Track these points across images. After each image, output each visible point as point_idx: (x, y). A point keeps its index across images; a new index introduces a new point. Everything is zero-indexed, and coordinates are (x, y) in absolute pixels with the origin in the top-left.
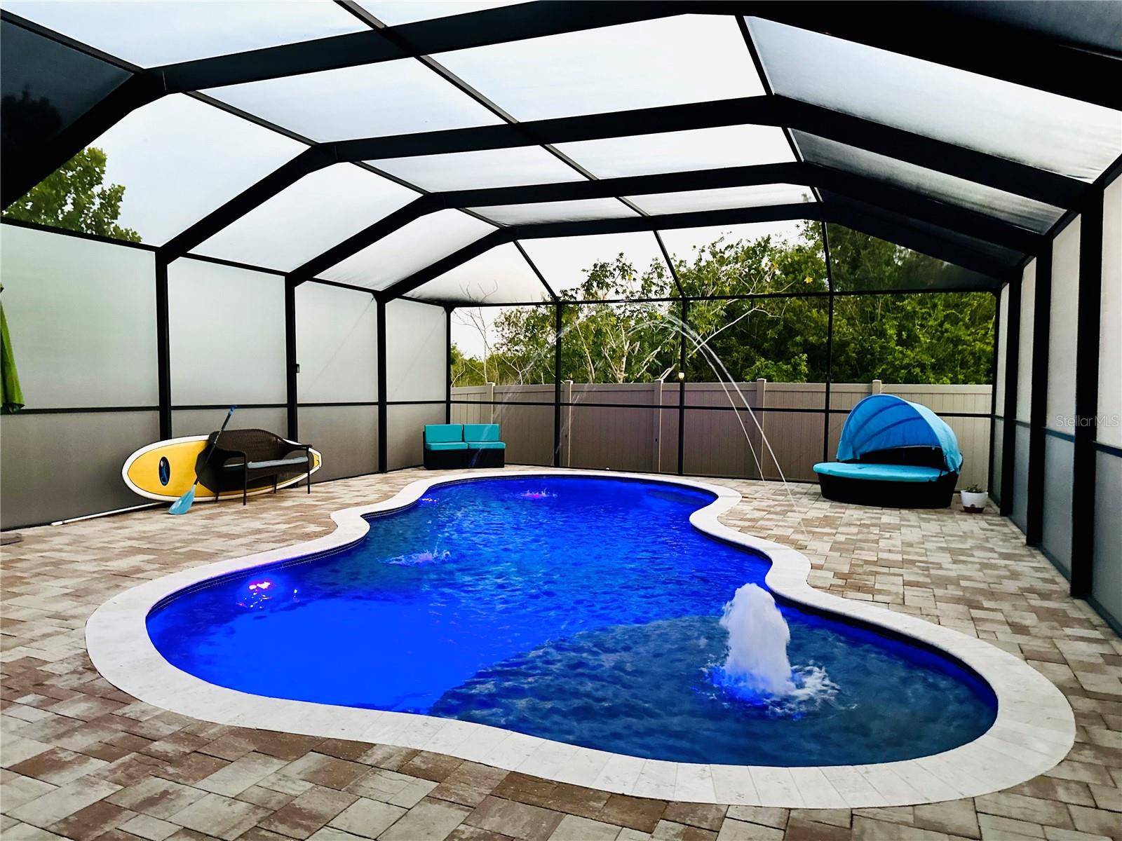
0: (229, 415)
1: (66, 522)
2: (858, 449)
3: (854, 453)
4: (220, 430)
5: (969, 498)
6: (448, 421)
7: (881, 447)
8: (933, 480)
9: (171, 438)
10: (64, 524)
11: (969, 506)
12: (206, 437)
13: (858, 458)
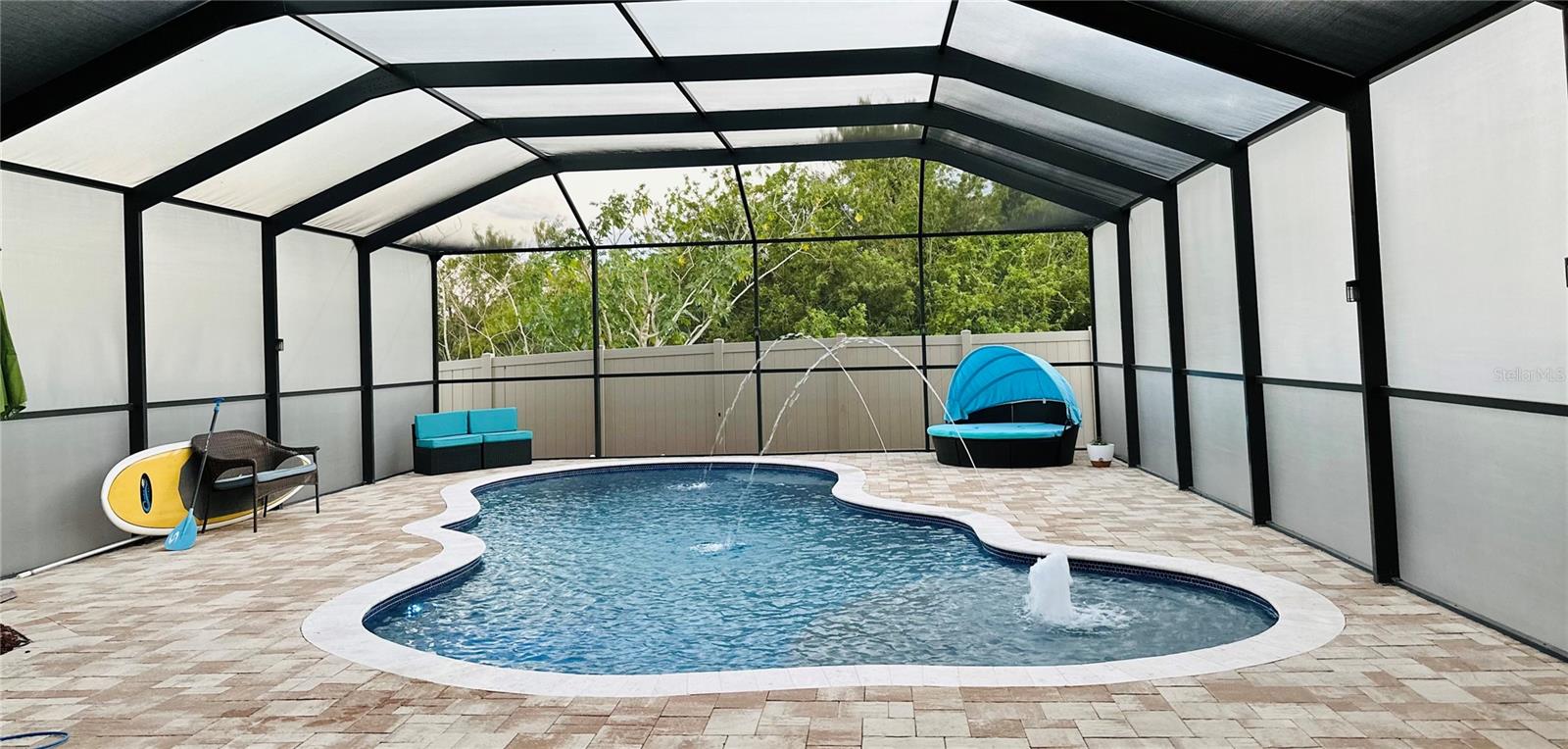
0: (216, 412)
1: (35, 571)
2: (966, 407)
3: (962, 412)
4: (208, 432)
5: (1097, 452)
6: (436, 410)
7: (988, 405)
8: (1059, 435)
9: (147, 448)
10: (33, 574)
11: (1097, 460)
12: (187, 444)
13: (967, 418)
